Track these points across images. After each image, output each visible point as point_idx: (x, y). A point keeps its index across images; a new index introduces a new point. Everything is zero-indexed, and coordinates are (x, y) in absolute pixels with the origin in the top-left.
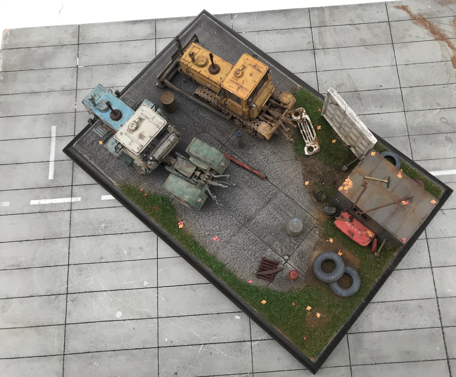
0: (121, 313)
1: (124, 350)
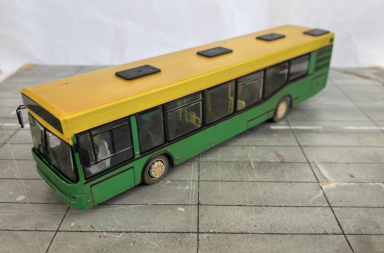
0: (25, 197)
1: (6, 230)
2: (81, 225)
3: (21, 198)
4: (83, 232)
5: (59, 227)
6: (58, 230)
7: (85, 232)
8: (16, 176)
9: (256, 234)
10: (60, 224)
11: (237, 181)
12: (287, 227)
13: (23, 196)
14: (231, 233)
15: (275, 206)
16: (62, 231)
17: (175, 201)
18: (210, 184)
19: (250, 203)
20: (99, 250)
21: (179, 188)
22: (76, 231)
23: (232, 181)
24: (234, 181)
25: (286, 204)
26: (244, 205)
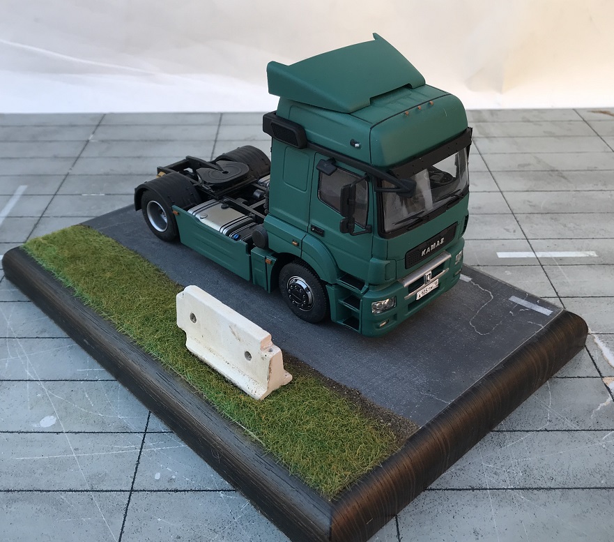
0: (55, 419)
2: (174, 477)
3: (48, 422)
4: (181, 491)
5: (133, 483)
6: (132, 488)
7: (184, 491)
8: (28, 373)
9: (499, 489)
10: (133, 475)
12: (554, 473)
13: (52, 417)
14: (454, 490)
15: (527, 431)
16: (141, 491)
20: (218, 529)
22: (167, 491)
25: (547, 425)
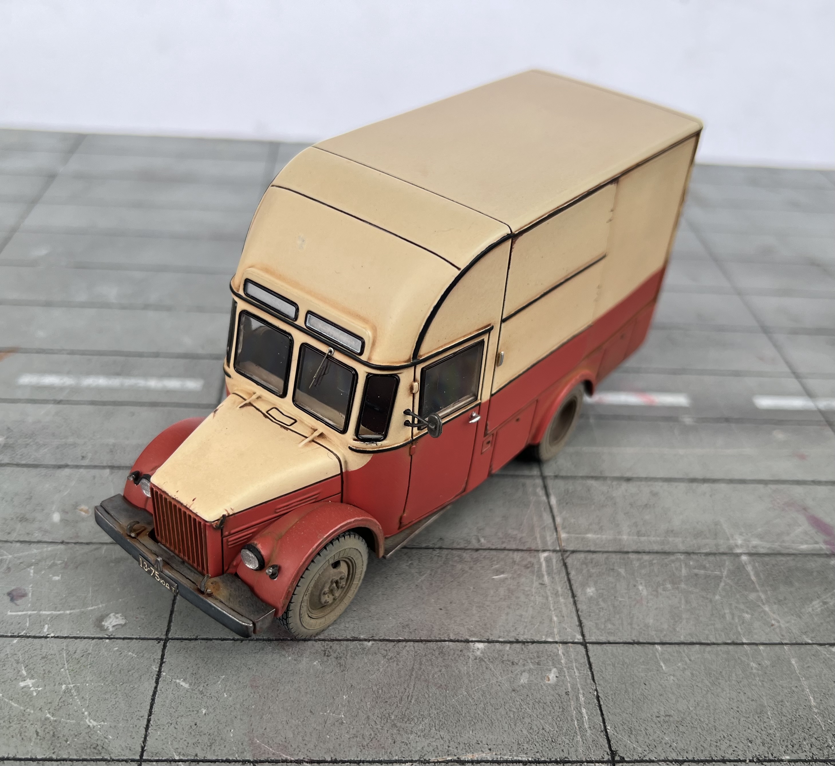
11: (718, 644)
17: (526, 746)
18: (627, 660)
19: (790, 746)
21: (524, 679)
23: (701, 644)
24: (708, 644)
26: (771, 758)
